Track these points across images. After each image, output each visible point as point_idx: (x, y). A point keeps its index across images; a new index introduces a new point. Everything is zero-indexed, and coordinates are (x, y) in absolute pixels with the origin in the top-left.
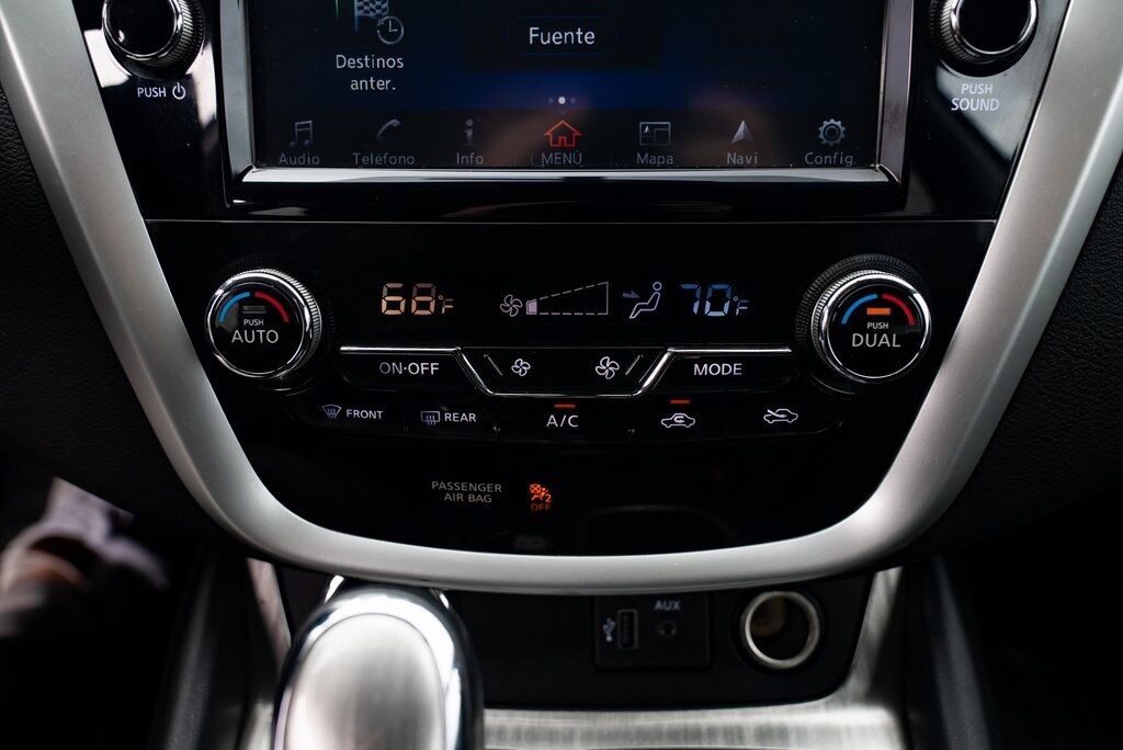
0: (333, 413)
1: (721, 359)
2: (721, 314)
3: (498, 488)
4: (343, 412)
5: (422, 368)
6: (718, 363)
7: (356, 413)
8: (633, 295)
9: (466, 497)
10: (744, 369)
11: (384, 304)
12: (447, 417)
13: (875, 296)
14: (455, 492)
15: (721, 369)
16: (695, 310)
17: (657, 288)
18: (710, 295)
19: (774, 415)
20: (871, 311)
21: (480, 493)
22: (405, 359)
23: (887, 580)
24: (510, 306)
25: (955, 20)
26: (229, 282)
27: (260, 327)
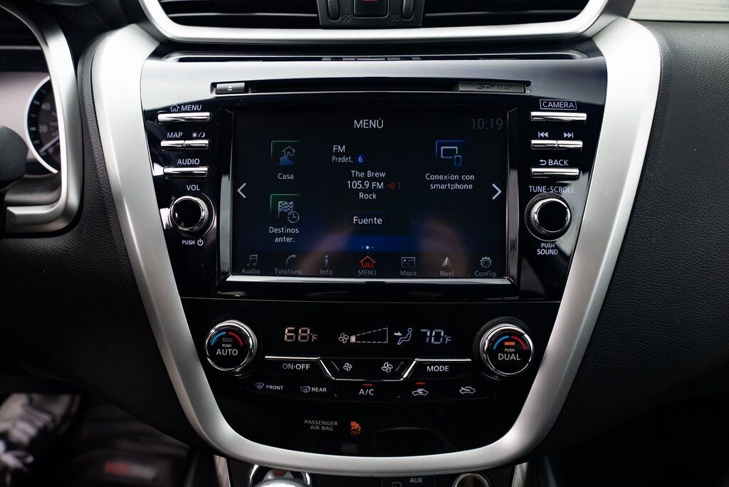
0: (260, 386)
1: (439, 364)
2: (439, 343)
3: (336, 423)
4: (265, 386)
5: (302, 366)
6: (438, 365)
7: (271, 387)
8: (399, 334)
9: (321, 428)
10: (450, 369)
11: (286, 337)
12: (313, 389)
13: (508, 337)
14: (315, 425)
15: (439, 368)
16: (427, 341)
17: (410, 330)
18: (434, 334)
19: (465, 390)
20: (506, 344)
21: (327, 426)
22: (295, 362)
23: (522, 468)
24: (343, 338)
25: (536, 217)
26: (217, 327)
27: (229, 348)
